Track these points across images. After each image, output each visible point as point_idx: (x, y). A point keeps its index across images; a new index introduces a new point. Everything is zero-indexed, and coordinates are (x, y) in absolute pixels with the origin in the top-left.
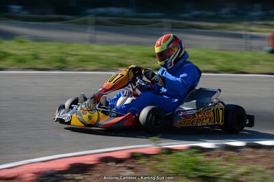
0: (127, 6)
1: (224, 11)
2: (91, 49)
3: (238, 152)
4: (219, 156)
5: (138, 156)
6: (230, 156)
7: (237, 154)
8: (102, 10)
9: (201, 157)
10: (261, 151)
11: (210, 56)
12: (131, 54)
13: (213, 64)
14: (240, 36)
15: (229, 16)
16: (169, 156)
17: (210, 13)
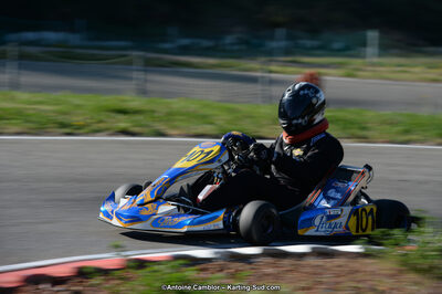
0: (72, 30)
1: (229, 39)
2: (13, 99)
3: (250, 263)
4: (221, 271)
5: (91, 273)
6: (237, 271)
7: (248, 267)
8: (31, 35)
9: (191, 273)
10: (286, 262)
11: (207, 111)
12: (78, 106)
13: (211, 124)
14: (254, 80)
15: (236, 47)
16: (140, 272)
17: (206, 43)
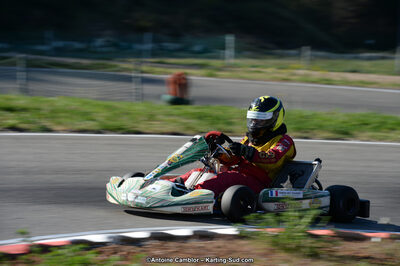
1: (99, 42)
6: (128, 253)
7: (139, 249)
10: (171, 244)
11: (87, 109)
13: (93, 120)
14: (128, 79)
16: (44, 256)
17: (77, 45)
